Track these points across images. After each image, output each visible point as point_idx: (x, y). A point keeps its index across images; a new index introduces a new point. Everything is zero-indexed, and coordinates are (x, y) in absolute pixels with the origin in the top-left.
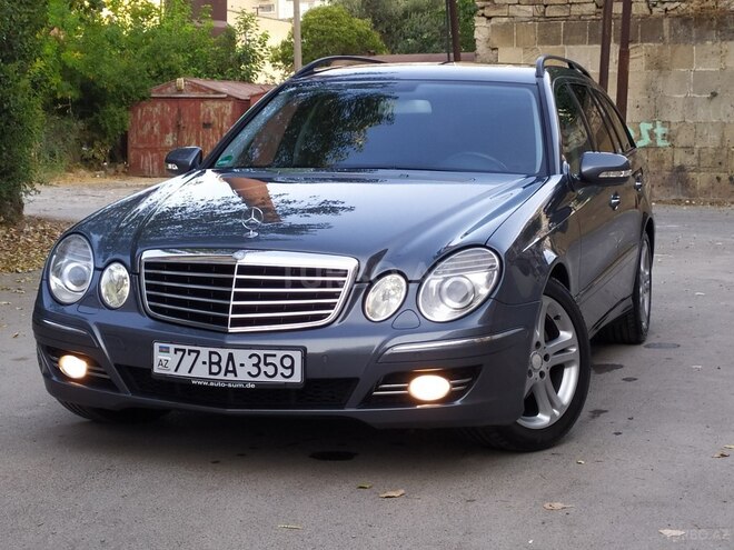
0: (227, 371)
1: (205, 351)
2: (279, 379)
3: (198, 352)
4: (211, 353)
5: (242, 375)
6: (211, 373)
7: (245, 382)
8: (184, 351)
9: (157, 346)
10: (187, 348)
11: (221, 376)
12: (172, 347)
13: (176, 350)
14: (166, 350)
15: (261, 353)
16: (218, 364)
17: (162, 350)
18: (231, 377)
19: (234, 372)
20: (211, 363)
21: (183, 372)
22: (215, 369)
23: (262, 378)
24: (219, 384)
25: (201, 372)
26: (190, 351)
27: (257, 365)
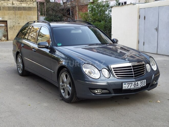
0: (137, 86)
1: (133, 83)
2: (143, 85)
3: (132, 83)
4: (134, 83)
5: (139, 86)
6: (134, 87)
7: (139, 87)
8: (129, 84)
9: (123, 84)
10: (130, 83)
11: (136, 87)
12: (127, 83)
13: (128, 84)
14: (126, 84)
15: (141, 81)
16: (136, 85)
17: (124, 84)
18: (137, 87)
19: (138, 86)
20: (134, 85)
21: (129, 88)
22: (135, 86)
23: (142, 86)
24: (136, 88)
25: (133, 87)
26: (131, 83)
27: (141, 84)
